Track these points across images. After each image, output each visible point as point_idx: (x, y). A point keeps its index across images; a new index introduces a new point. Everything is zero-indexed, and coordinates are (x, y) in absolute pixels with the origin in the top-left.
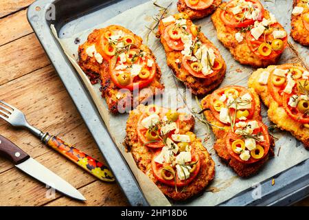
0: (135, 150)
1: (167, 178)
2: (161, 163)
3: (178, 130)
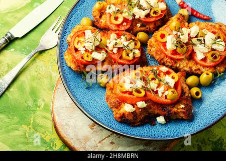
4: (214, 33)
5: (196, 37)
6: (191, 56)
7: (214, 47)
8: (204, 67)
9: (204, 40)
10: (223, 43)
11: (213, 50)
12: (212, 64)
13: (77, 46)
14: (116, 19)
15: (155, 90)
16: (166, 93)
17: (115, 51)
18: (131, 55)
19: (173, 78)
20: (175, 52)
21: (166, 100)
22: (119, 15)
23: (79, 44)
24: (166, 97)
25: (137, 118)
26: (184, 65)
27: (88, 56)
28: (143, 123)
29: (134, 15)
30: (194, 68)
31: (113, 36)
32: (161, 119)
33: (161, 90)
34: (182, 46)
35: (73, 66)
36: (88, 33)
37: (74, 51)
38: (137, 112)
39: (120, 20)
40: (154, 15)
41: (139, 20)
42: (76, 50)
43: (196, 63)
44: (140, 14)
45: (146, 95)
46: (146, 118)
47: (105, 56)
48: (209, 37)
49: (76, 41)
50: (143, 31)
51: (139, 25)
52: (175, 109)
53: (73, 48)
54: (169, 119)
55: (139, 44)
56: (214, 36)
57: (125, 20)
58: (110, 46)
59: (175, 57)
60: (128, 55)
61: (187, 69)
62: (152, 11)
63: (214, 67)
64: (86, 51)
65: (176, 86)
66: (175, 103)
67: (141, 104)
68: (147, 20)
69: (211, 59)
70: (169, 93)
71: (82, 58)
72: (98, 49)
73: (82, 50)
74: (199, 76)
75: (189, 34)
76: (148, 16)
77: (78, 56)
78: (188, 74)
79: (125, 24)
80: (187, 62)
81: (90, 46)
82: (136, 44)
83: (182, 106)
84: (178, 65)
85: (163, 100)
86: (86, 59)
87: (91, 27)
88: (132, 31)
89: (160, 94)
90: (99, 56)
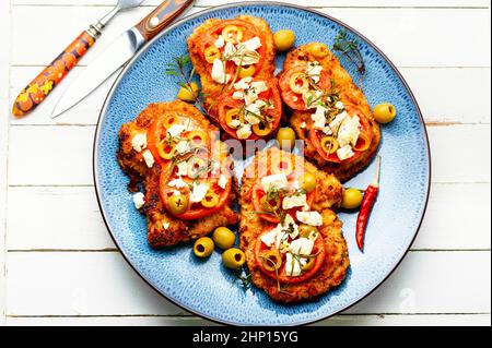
0: (244, 213)
1: (268, 268)
2: (269, 245)
3: (307, 207)
4: (314, 251)
5: (299, 223)
6: (267, 223)
7: (289, 256)
8: (254, 251)
9: (297, 238)
10: (297, 271)
11: (284, 259)
12: (259, 261)
13: (225, 32)
14: (299, 82)
15: (178, 174)
16: (177, 193)
17: (237, 95)
18: (234, 123)
19: (208, 198)
20: (260, 193)
21: (165, 197)
22: (306, 84)
23: (230, 35)
24: (170, 194)
25: (128, 159)
26: (249, 216)
27: (213, 54)
28: (127, 171)
29: (313, 111)
30: (247, 234)
31: (261, 86)
32: (139, 199)
33: (179, 183)
34: (273, 203)
35: (192, 37)
36: (255, 43)
37: (216, 29)
38: (138, 157)
39: (296, 88)
40: (323, 144)
41: (309, 121)
42: (219, 32)
43: (256, 236)
44: (319, 120)
45: (166, 161)
46: (136, 175)
47: (222, 81)
48: (305, 245)
49: (235, 28)
51: (304, 125)
52: (157, 216)
53: (220, 27)
55: (264, 132)
56: (308, 252)
57: (299, 96)
58: (242, 85)
59: (254, 196)
60: (234, 118)
61: (244, 223)
62: (329, 139)
63: (257, 268)
64: (221, 50)
65: (197, 206)
66: (167, 212)
67: (149, 159)
68: (313, 135)
69: (267, 257)
70: (177, 197)
71: (207, 46)
72: (230, 65)
73: (219, 42)
75: (300, 209)
76: (320, 133)
77: (208, 38)
78: (234, 226)
79: (296, 99)
80: (256, 220)
81: (229, 52)
82: (262, 126)
83: (166, 226)
84: (245, 206)
85: (165, 192)
86: (207, 53)
87: (270, 46)
88: (288, 116)
90: (218, 71)
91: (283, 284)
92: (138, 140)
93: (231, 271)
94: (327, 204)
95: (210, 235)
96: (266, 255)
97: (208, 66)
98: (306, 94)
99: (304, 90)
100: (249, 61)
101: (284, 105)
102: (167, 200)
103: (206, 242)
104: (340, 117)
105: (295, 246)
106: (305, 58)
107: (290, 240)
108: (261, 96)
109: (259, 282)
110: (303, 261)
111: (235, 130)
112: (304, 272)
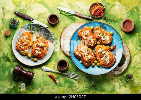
4: (110, 58)
5: (106, 55)
6: (101, 57)
7: (107, 61)
8: (101, 62)
10: (109, 62)
11: (106, 61)
14: (97, 34)
16: (86, 58)
17: (89, 40)
18: (91, 44)
19: (91, 57)
20: (98, 53)
22: (98, 34)
26: (98, 57)
28: (77, 58)
29: (101, 37)
30: (99, 60)
31: (92, 37)
32: (81, 62)
33: (86, 57)
34: (101, 54)
35: (78, 34)
36: (88, 31)
38: (78, 56)
39: (97, 35)
40: (105, 42)
41: (101, 39)
42: (82, 31)
43: (100, 60)
44: (103, 39)
45: (83, 55)
46: (79, 58)
47: (86, 39)
48: (108, 58)
49: (84, 30)
50: (100, 42)
52: (85, 63)
54: (82, 63)
55: (95, 44)
56: (109, 59)
57: (98, 36)
58: (89, 38)
61: (98, 59)
63: (103, 64)
64: (84, 34)
65: (90, 59)
66: (86, 62)
67: (80, 55)
70: (87, 59)
72: (86, 36)
73: (83, 33)
74: (98, 62)
75: (105, 53)
76: (104, 40)
77: (81, 33)
78: (97, 60)
81: (85, 34)
82: (94, 43)
83: (87, 64)
85: (84, 59)
86: (82, 35)
87: (90, 30)
88: (97, 40)
89: (85, 57)
90: (85, 37)
91: (107, 65)
92: (77, 53)
93: (99, 67)
94: (109, 51)
95: (94, 62)
96: (103, 62)
97: (82, 37)
98: (99, 36)
99: (98, 35)
100: (88, 34)
101: (96, 38)
102: (85, 60)
103: (93, 64)
104: (106, 37)
105: (107, 59)
106: (96, 30)
107: (106, 58)
108: (93, 38)
109: (103, 66)
110: (109, 61)
111: (91, 45)
112: (110, 62)
